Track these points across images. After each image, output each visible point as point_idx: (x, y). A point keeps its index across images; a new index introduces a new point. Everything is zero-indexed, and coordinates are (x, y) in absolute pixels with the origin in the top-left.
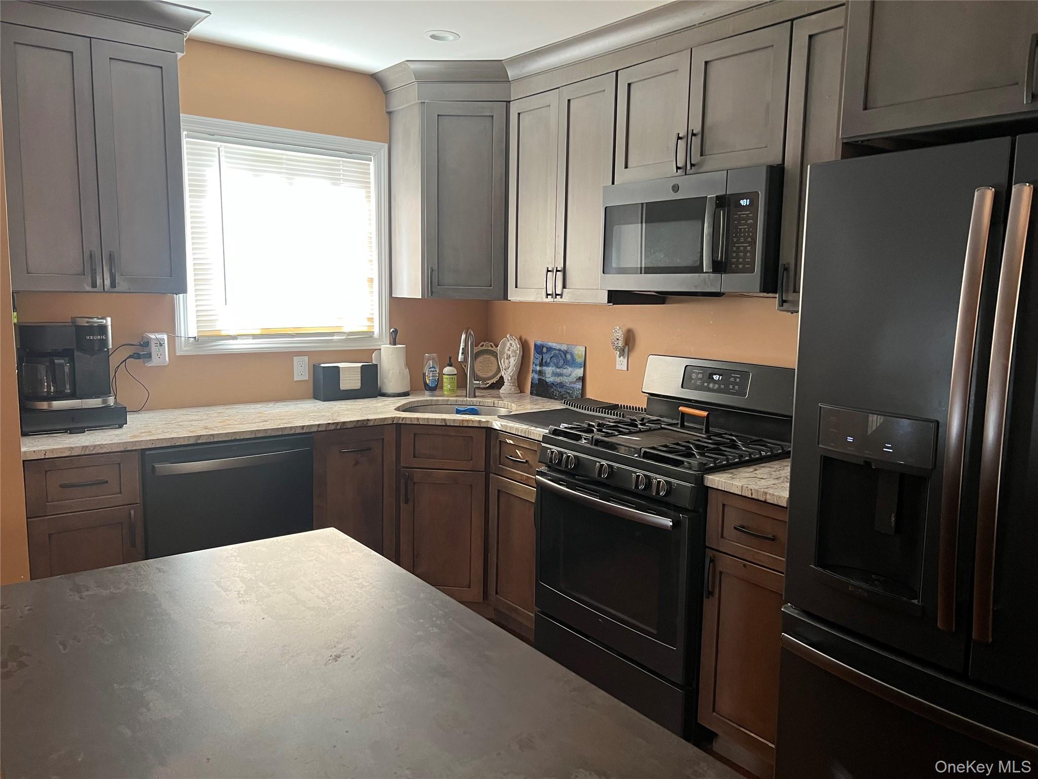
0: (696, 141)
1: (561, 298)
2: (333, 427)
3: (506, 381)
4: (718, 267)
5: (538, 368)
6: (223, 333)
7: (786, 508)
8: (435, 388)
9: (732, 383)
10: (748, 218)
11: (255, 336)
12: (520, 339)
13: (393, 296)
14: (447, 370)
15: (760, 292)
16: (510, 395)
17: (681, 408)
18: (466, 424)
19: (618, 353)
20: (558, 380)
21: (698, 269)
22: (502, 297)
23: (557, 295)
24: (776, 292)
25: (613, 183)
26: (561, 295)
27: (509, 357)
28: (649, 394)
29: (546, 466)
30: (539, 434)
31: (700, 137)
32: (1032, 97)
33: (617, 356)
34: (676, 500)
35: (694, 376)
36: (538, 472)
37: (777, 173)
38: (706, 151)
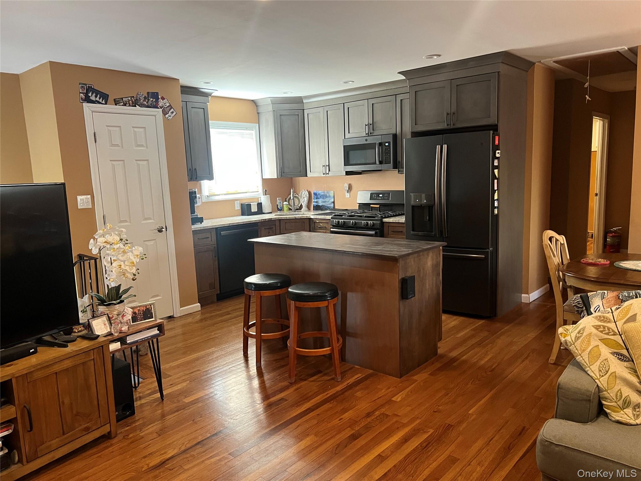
0: (371, 126)
2: (263, 221)
3: (303, 206)
4: (381, 163)
5: (316, 200)
6: (216, 194)
7: (404, 223)
8: (281, 210)
9: (385, 197)
10: (388, 149)
11: (225, 194)
12: (307, 190)
13: (263, 178)
14: (285, 203)
15: (393, 169)
16: (306, 211)
17: (371, 206)
18: (302, 218)
20: (324, 204)
21: (375, 163)
22: (305, 175)
24: (396, 168)
25: (345, 138)
26: (328, 174)
27: (304, 198)
28: (359, 203)
29: (333, 226)
30: (329, 217)
31: (372, 125)
32: (448, 125)
33: (346, 193)
34: (375, 227)
35: (373, 196)
36: (331, 228)
37: (395, 136)
38: (374, 129)
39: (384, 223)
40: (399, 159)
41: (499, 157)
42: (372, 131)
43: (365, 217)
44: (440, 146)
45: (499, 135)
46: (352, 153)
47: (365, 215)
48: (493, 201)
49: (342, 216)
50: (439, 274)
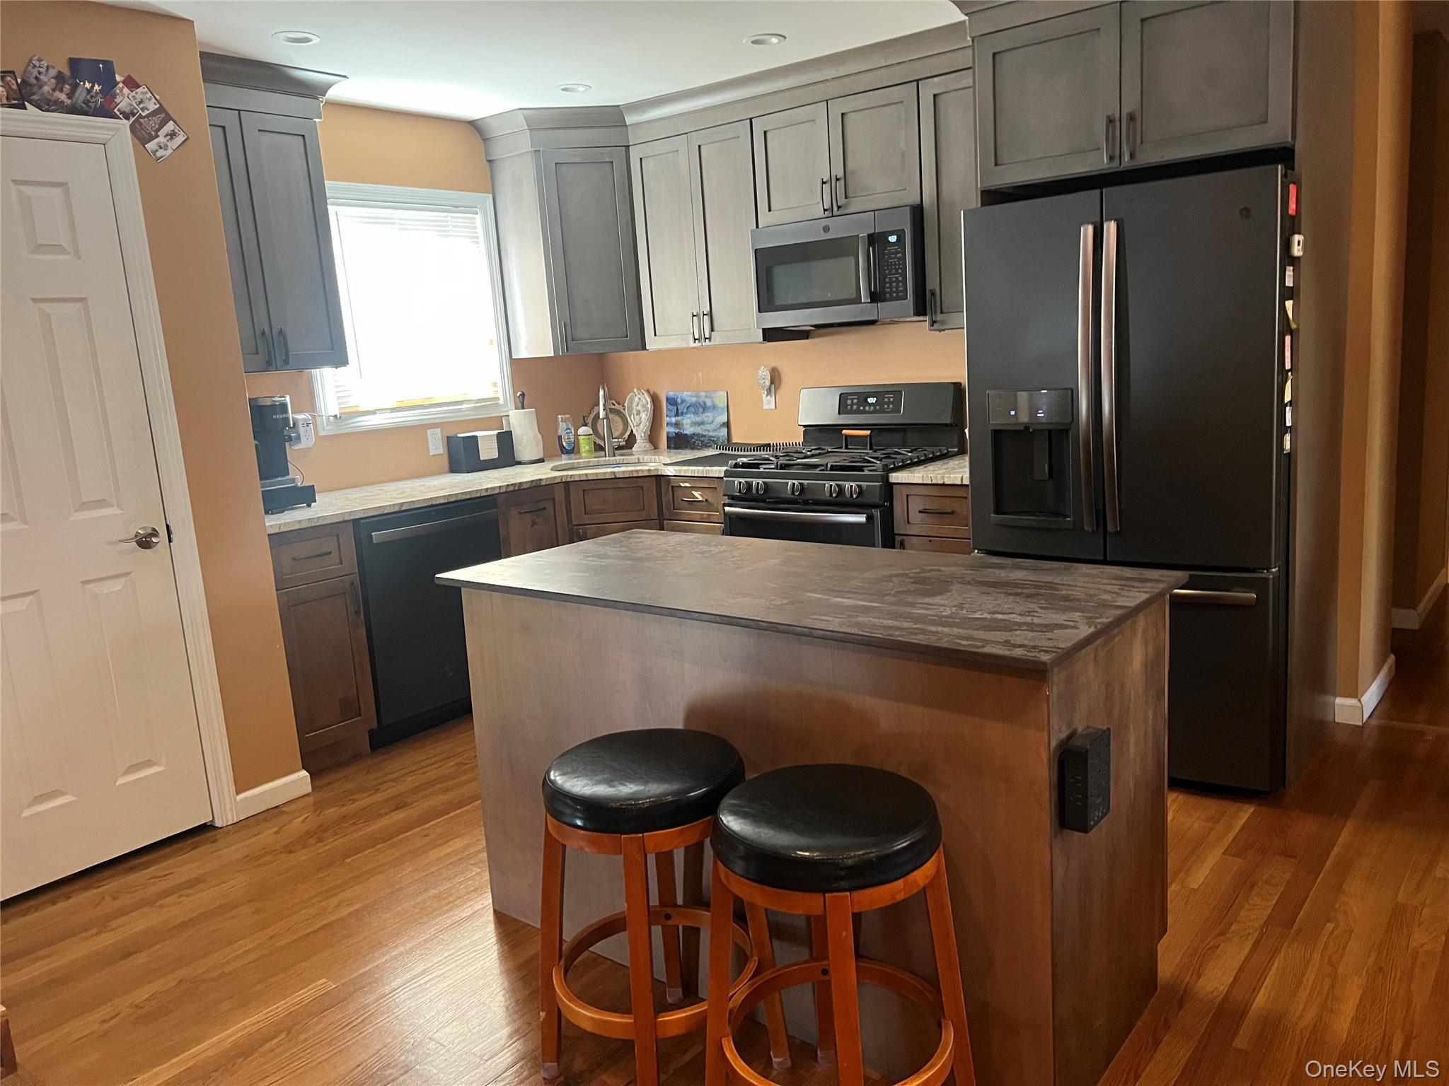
0: (841, 184)
1: (710, 341)
2: (511, 489)
3: (638, 437)
4: (875, 297)
5: (673, 420)
6: (361, 409)
7: (967, 486)
8: (573, 450)
9: (886, 403)
10: (897, 252)
11: (393, 410)
12: (648, 391)
13: (514, 357)
14: (582, 430)
15: (914, 315)
16: (645, 452)
17: (844, 432)
18: (635, 475)
19: (766, 392)
20: (698, 430)
21: (857, 300)
22: (640, 347)
23: (706, 339)
24: (925, 314)
25: (757, 226)
26: (710, 339)
27: (638, 413)
28: (804, 426)
29: (732, 498)
30: (718, 471)
31: (843, 181)
32: (1111, 158)
33: (764, 396)
34: (866, 499)
35: (849, 402)
36: (725, 505)
37: (918, 212)
38: (850, 194)
39: (894, 487)
41: (1299, 258)
42: (842, 201)
43: (833, 468)
44: (1090, 228)
45: (1298, 183)
46: (782, 275)
47: (830, 461)
48: (1282, 406)
49: (757, 466)
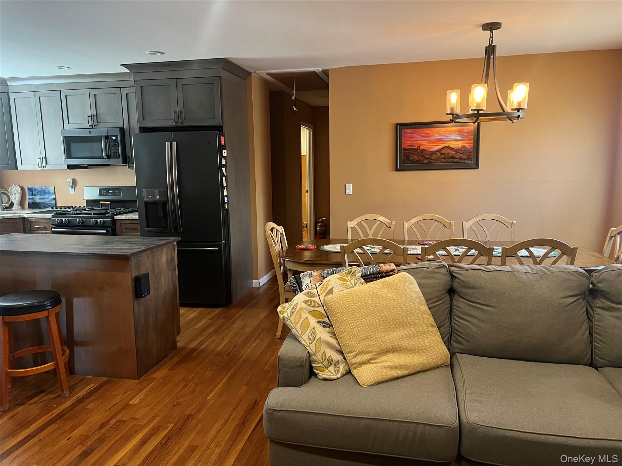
0: (95, 118)
1: (46, 168)
3: (15, 204)
4: (108, 157)
5: (31, 197)
7: (138, 220)
9: (116, 193)
10: (115, 143)
12: (19, 186)
15: (122, 164)
16: (18, 209)
17: (100, 202)
19: (70, 187)
20: (42, 201)
21: (102, 157)
22: (15, 169)
23: (44, 167)
24: (127, 164)
25: (64, 128)
26: (45, 167)
27: (15, 194)
28: (86, 200)
29: (55, 225)
30: (49, 216)
31: (96, 116)
32: (176, 123)
33: (70, 189)
34: (106, 225)
35: (103, 192)
36: (52, 228)
37: (122, 130)
38: (99, 121)
39: (116, 221)
40: (128, 154)
41: (226, 156)
42: (96, 123)
43: (94, 214)
44: (169, 143)
45: (224, 136)
46: (73, 146)
47: (93, 212)
48: (223, 196)
49: (65, 214)
50: (174, 270)
